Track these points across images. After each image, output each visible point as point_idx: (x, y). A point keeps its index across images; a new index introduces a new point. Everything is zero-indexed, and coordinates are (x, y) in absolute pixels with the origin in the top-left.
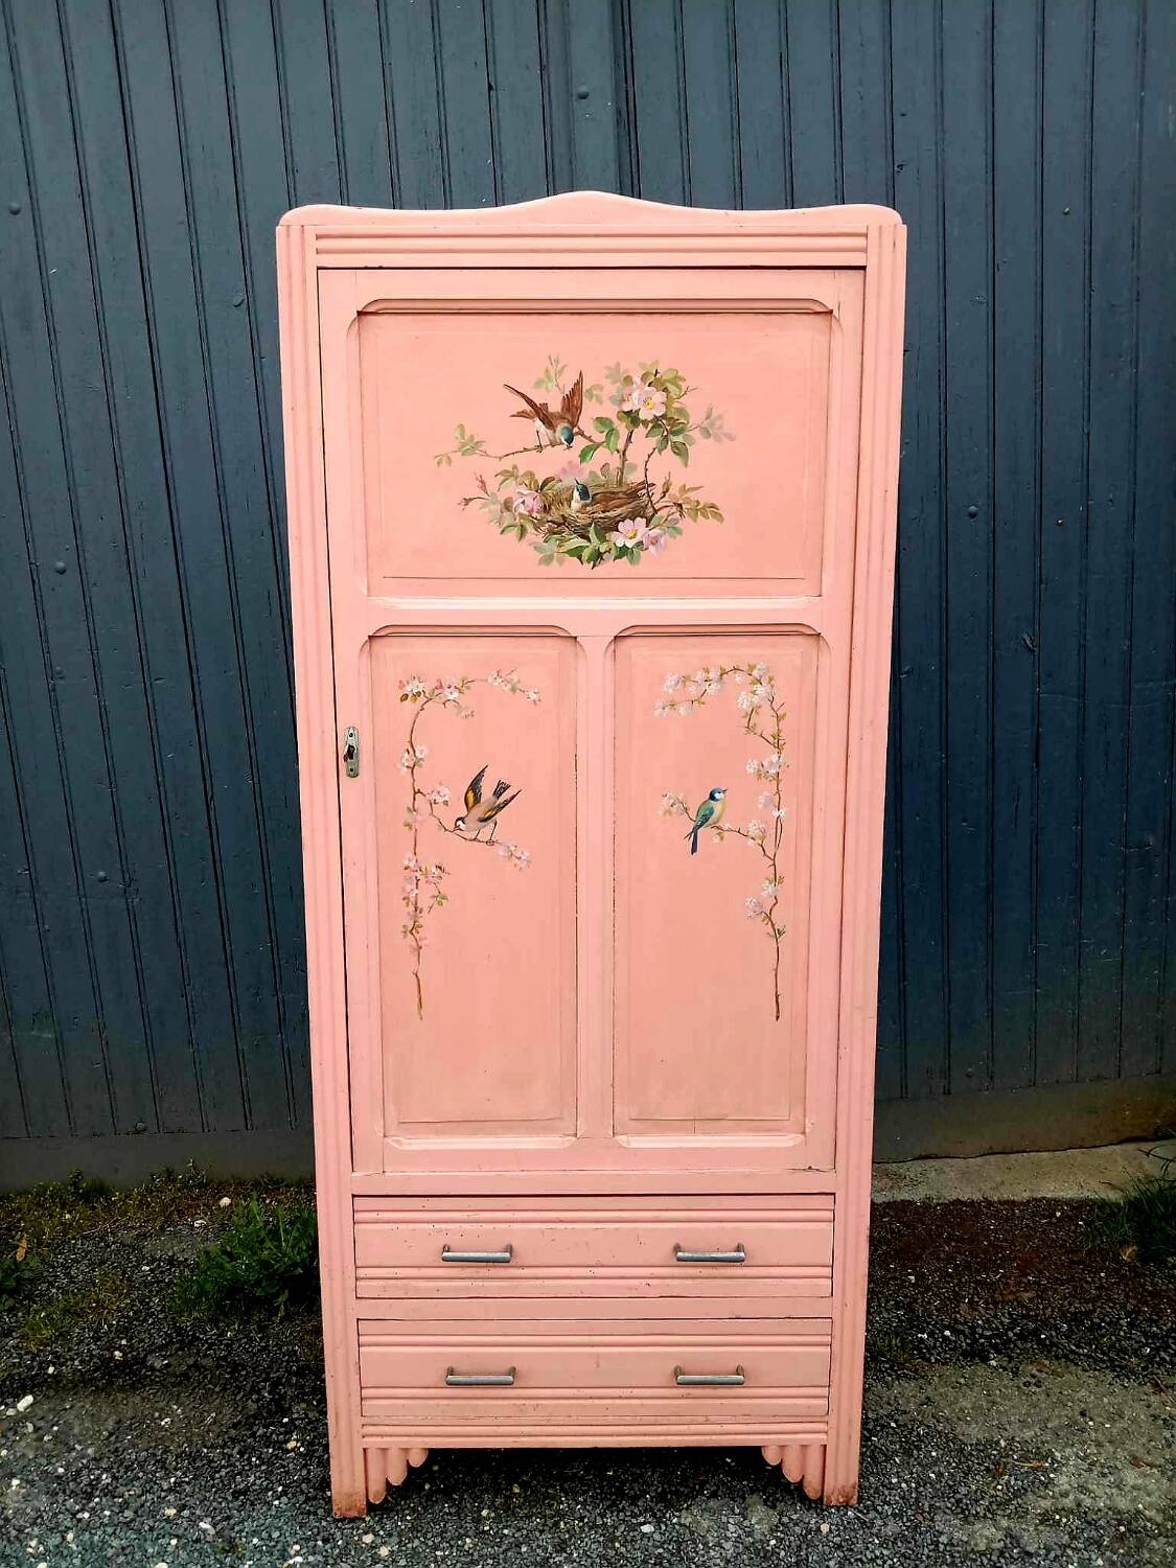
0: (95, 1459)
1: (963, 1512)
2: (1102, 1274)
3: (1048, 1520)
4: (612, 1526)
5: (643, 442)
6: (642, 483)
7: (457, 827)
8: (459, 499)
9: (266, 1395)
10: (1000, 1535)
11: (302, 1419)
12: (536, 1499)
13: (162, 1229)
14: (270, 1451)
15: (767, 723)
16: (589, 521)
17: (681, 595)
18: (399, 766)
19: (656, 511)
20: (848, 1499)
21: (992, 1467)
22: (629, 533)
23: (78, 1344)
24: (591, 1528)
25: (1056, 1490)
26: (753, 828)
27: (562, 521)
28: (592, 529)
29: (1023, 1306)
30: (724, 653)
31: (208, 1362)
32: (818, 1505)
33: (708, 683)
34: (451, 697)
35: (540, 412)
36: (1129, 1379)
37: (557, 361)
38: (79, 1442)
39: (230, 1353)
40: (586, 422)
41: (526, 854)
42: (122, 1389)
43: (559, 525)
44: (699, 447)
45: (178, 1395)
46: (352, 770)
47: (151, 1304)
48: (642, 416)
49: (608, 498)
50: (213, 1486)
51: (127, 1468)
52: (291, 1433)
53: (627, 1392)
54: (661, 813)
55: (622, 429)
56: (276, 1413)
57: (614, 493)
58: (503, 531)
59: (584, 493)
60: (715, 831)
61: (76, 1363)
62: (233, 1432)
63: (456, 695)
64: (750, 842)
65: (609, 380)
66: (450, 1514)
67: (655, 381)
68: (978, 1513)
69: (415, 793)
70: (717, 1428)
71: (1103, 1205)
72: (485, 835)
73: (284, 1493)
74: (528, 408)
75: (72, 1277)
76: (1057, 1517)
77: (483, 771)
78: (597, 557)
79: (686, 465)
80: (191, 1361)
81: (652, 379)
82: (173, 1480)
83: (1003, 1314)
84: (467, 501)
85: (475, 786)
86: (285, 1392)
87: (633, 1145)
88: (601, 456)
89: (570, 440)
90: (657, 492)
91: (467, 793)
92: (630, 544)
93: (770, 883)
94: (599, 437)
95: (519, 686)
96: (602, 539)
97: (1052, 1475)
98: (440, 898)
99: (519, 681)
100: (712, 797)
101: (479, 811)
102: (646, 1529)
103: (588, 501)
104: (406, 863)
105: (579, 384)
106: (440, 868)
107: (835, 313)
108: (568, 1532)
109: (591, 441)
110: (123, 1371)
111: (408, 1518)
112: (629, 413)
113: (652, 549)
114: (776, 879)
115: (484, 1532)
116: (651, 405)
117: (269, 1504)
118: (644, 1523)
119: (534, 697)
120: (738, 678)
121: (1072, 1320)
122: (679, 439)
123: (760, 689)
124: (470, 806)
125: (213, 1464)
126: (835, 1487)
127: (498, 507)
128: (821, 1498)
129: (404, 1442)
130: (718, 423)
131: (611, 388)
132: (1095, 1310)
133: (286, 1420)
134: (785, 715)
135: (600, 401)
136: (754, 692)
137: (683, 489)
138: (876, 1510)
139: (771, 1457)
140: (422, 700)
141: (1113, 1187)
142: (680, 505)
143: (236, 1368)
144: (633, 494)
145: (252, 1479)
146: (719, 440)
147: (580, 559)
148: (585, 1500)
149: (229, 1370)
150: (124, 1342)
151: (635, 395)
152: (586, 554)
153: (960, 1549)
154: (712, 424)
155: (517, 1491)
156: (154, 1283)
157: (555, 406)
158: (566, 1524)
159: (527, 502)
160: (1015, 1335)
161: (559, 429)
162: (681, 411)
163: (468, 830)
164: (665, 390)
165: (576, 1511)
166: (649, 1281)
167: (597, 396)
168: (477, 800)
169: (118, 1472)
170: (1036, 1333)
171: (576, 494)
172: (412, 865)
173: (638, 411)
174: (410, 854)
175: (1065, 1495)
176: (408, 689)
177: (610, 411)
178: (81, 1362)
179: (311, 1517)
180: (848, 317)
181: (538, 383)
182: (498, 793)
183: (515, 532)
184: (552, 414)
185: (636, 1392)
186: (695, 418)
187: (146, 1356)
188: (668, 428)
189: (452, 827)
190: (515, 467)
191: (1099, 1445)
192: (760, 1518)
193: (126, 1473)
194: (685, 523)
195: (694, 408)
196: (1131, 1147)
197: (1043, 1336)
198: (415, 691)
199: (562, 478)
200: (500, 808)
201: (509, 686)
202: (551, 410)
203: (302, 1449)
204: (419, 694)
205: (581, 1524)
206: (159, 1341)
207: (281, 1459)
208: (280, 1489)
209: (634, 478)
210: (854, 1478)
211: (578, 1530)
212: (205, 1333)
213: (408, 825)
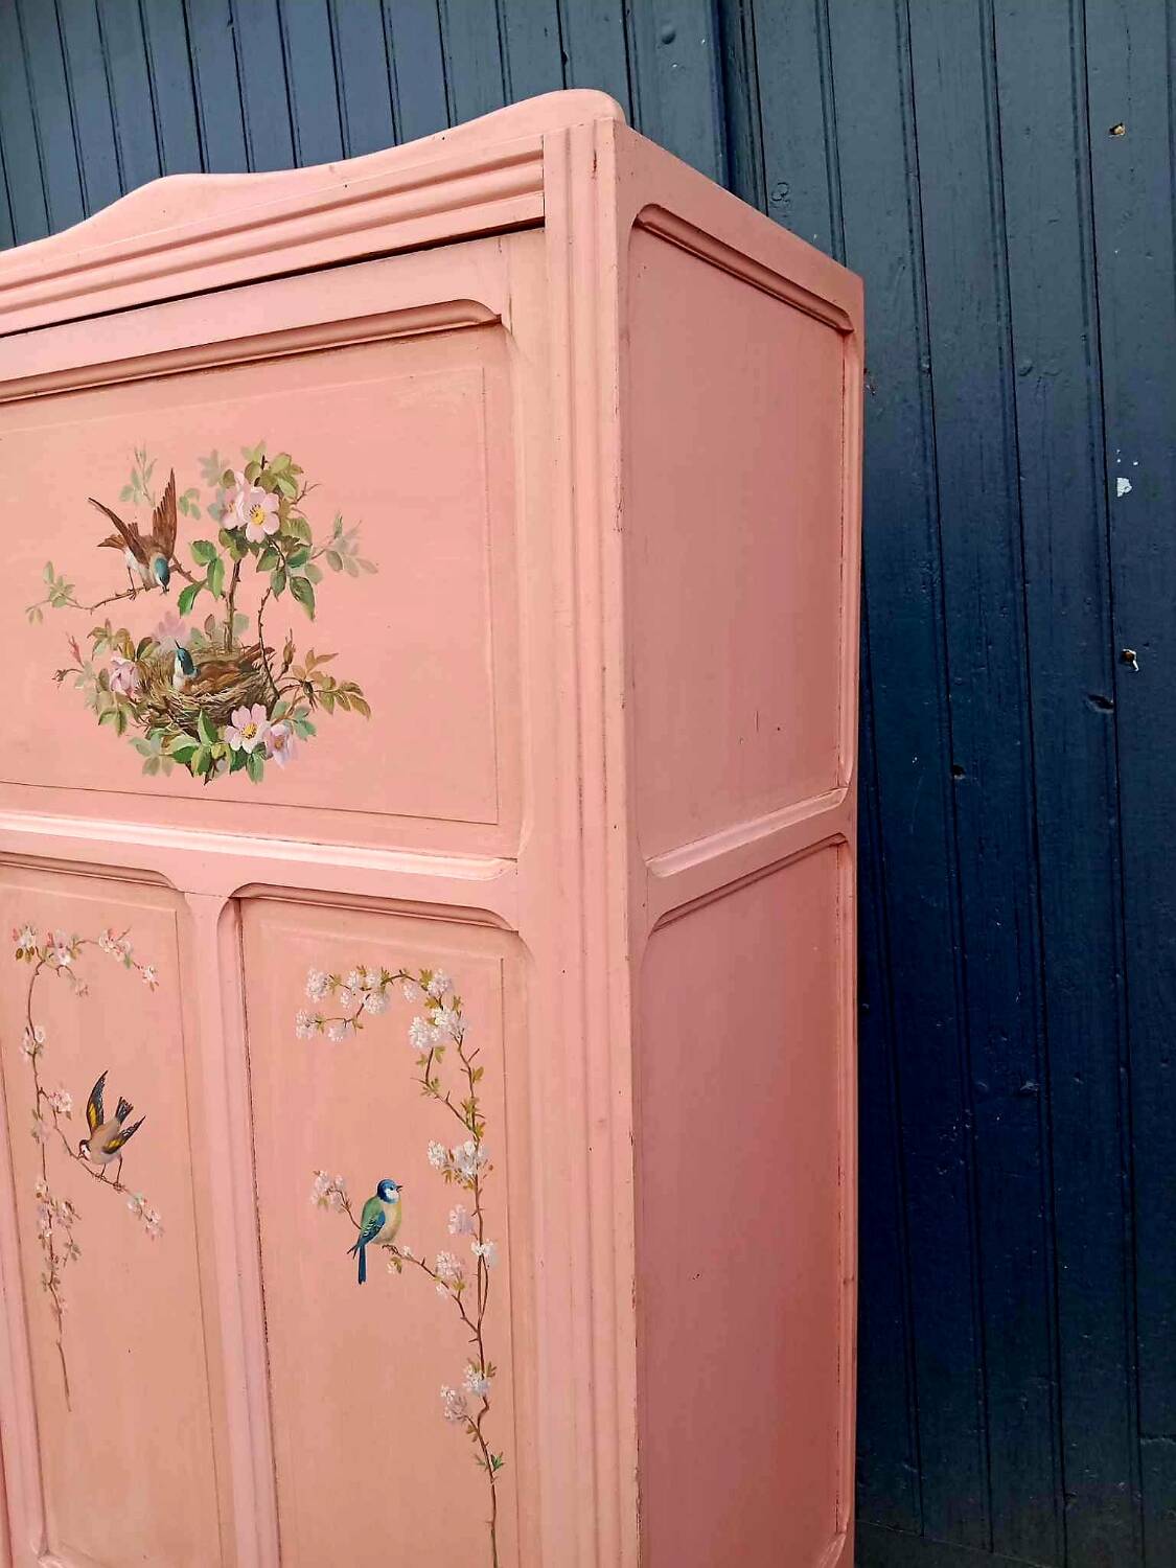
5: (255, 581)
6: (258, 647)
7: (82, 1154)
8: (54, 673)
15: (454, 1081)
16: (195, 707)
17: (321, 836)
19: (278, 694)
22: (247, 728)
26: (445, 1264)
27: (163, 707)
28: (200, 720)
30: (386, 943)
33: (365, 994)
34: (64, 962)
35: (127, 537)
37: (144, 455)
40: (183, 551)
41: (157, 1216)
43: (162, 712)
44: (329, 585)
48: (250, 536)
49: (217, 669)
54: (315, 1201)
55: (226, 555)
57: (221, 663)
58: (101, 720)
59: (187, 664)
60: (391, 1255)
63: (68, 959)
64: (440, 1288)
65: (206, 480)
67: (265, 478)
69: (39, 1093)
74: (117, 532)
77: (102, 1078)
78: (210, 765)
79: (312, 617)
81: (258, 472)
84: (62, 674)
85: (95, 1097)
88: (204, 599)
89: (166, 579)
90: (278, 660)
91: (89, 1106)
92: (249, 747)
93: (476, 1371)
94: (200, 574)
95: (133, 957)
96: (215, 739)
98: (73, 1249)
99: (132, 950)
100: (381, 1193)
101: (102, 1138)
103: (193, 676)
104: (37, 1187)
105: (170, 490)
106: (69, 1206)
107: (505, 321)
109: (190, 579)
112: (233, 532)
113: (277, 755)
114: (484, 1367)
116: (258, 517)
119: (151, 977)
120: (408, 991)
122: (299, 572)
123: (442, 1017)
124: (93, 1126)
127: (94, 684)
130: (351, 544)
131: (209, 493)
134: (480, 1071)
135: (197, 515)
136: (431, 1021)
137: (313, 660)
140: (36, 960)
142: (308, 685)
144: (246, 667)
146: (354, 573)
147: (189, 768)
151: (240, 499)
152: (196, 759)
154: (344, 545)
157: (146, 529)
159: (125, 677)
161: (152, 561)
162: (299, 524)
163: (94, 1161)
164: (277, 490)
167: (192, 505)
168: (100, 1120)
171: (178, 666)
172: (43, 1192)
173: (244, 528)
174: (40, 1178)
176: (22, 942)
177: (210, 531)
181: (127, 491)
182: (121, 1115)
183: (113, 720)
184: (144, 539)
186: (320, 536)
188: (284, 555)
190: (108, 623)
194: (318, 716)
195: (316, 514)
198: (29, 947)
199: (159, 639)
200: (124, 1138)
201: (122, 956)
202: (142, 533)
204: (31, 952)
209: (246, 639)
213: (34, 1135)
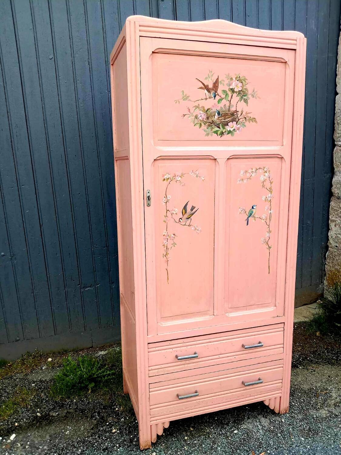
0: (49, 450)
1: (315, 408)
2: (315, 340)
3: (336, 406)
4: (225, 433)
5: (236, 98)
6: (235, 111)
7: (180, 221)
8: (182, 115)
9: (97, 417)
10: (327, 412)
11: (113, 422)
12: (199, 430)
13: (31, 372)
14: (108, 434)
15: (268, 185)
16: (220, 122)
17: (245, 145)
18: (162, 202)
19: (239, 120)
20: (286, 411)
21: (315, 395)
22: (231, 126)
23: (22, 414)
24: (219, 435)
25: (333, 397)
26: (264, 217)
27: (212, 122)
28: (221, 125)
29: (300, 352)
30: (257, 163)
31: (71, 411)
32: (279, 414)
33: (252, 173)
34: (178, 179)
35: (206, 88)
36: (335, 366)
37: (211, 72)
38: (40, 445)
39: (78, 406)
40: (219, 91)
41: (200, 228)
42: (46, 425)
43: (211, 123)
44: (251, 100)
45: (67, 423)
46: (149, 204)
47: (42, 396)
48: (235, 90)
49: (225, 115)
50: (95, 449)
51: (62, 450)
52: (112, 427)
53: (229, 392)
54: (238, 213)
55: (230, 94)
56: (103, 422)
57: (227, 114)
58: (195, 125)
59: (219, 114)
60: (254, 218)
61: (25, 420)
62: (92, 431)
63: (180, 178)
64: (263, 221)
65: (226, 79)
66: (175, 441)
67: (239, 80)
68: (319, 408)
69: (167, 211)
70: (253, 397)
71: (305, 322)
72: (188, 223)
73: (120, 446)
74: (203, 86)
75: (7, 392)
76: (338, 404)
77: (188, 203)
78: (222, 133)
79: (247, 106)
80: (66, 411)
81: (238, 79)
82: (80, 450)
83: (296, 355)
84: (184, 115)
85: (185, 208)
86: (103, 415)
87: (230, 316)
88: (224, 101)
89: (215, 97)
90: (239, 113)
91: (183, 210)
92: (232, 130)
93: (268, 233)
94: (223, 96)
95: (198, 175)
96: (224, 128)
97: (331, 394)
98: (174, 244)
100: (253, 208)
101: (186, 216)
102: (236, 432)
103: (220, 116)
104: (164, 234)
105: (218, 79)
106: (174, 234)
107: (288, 62)
108: (213, 438)
109: (221, 97)
110: (43, 419)
111: (163, 445)
112: (232, 89)
113: (237, 131)
114: (270, 232)
115: (189, 444)
116: (238, 87)
117: (116, 451)
118: (234, 430)
119: (203, 178)
120: (261, 171)
121: (313, 353)
122: (245, 98)
123: (266, 174)
124: (184, 213)
125: (91, 443)
126: (283, 408)
127: (193, 117)
128: (279, 412)
129: (163, 420)
130: (256, 93)
131: (227, 81)
132: (317, 350)
133: (107, 424)
134: (273, 182)
135: (223, 85)
136: (264, 175)
137: (247, 113)
138: (293, 413)
139: (267, 403)
140: (169, 180)
141: (306, 317)
142: (246, 118)
143: (82, 411)
144: (232, 114)
145: (106, 444)
146: (256, 98)
147: (217, 134)
148: (213, 428)
149: (80, 412)
150: (39, 410)
151: (234, 83)
152: (219, 133)
153: (320, 418)
154: (254, 94)
155: (192, 429)
156: (39, 389)
157: (211, 86)
158: (211, 436)
159: (202, 116)
160: (302, 359)
161: (212, 93)
162: (246, 89)
163: (183, 222)
164: (242, 82)
165: (213, 431)
166: (235, 357)
167: (223, 83)
168: (186, 212)
169: (59, 452)
170: (306, 358)
171: (216, 114)
172: (166, 234)
173: (234, 89)
174: (165, 231)
175: (336, 398)
176: (165, 177)
177: (227, 89)
178: (26, 419)
179: (132, 452)
180: (291, 63)
181: (206, 78)
182: (192, 210)
183: (198, 126)
184: (210, 88)
185: (231, 391)
186: (250, 92)
187: (49, 413)
188: (242, 94)
189: (178, 221)
190: (199, 105)
191: (337, 384)
192: (265, 422)
193: (62, 452)
194: (247, 123)
195: (250, 88)
196: (305, 307)
197: (308, 359)
198: (167, 178)
199: (212, 108)
200: (193, 214)
201: (196, 175)
202: (209, 87)
203: (118, 431)
204: (168, 179)
205: (216, 435)
206: (51, 407)
207: (113, 436)
208: (118, 445)
209: (233, 109)
210: (288, 405)
211: (216, 437)
212: (66, 402)
213: (165, 221)
